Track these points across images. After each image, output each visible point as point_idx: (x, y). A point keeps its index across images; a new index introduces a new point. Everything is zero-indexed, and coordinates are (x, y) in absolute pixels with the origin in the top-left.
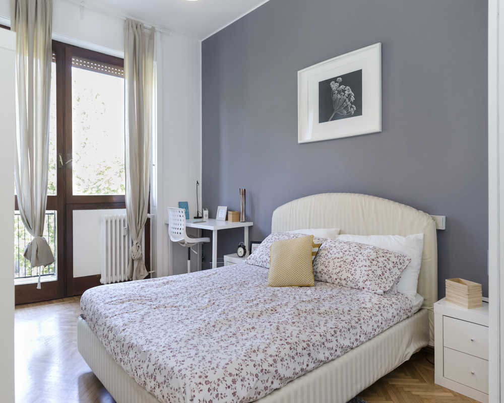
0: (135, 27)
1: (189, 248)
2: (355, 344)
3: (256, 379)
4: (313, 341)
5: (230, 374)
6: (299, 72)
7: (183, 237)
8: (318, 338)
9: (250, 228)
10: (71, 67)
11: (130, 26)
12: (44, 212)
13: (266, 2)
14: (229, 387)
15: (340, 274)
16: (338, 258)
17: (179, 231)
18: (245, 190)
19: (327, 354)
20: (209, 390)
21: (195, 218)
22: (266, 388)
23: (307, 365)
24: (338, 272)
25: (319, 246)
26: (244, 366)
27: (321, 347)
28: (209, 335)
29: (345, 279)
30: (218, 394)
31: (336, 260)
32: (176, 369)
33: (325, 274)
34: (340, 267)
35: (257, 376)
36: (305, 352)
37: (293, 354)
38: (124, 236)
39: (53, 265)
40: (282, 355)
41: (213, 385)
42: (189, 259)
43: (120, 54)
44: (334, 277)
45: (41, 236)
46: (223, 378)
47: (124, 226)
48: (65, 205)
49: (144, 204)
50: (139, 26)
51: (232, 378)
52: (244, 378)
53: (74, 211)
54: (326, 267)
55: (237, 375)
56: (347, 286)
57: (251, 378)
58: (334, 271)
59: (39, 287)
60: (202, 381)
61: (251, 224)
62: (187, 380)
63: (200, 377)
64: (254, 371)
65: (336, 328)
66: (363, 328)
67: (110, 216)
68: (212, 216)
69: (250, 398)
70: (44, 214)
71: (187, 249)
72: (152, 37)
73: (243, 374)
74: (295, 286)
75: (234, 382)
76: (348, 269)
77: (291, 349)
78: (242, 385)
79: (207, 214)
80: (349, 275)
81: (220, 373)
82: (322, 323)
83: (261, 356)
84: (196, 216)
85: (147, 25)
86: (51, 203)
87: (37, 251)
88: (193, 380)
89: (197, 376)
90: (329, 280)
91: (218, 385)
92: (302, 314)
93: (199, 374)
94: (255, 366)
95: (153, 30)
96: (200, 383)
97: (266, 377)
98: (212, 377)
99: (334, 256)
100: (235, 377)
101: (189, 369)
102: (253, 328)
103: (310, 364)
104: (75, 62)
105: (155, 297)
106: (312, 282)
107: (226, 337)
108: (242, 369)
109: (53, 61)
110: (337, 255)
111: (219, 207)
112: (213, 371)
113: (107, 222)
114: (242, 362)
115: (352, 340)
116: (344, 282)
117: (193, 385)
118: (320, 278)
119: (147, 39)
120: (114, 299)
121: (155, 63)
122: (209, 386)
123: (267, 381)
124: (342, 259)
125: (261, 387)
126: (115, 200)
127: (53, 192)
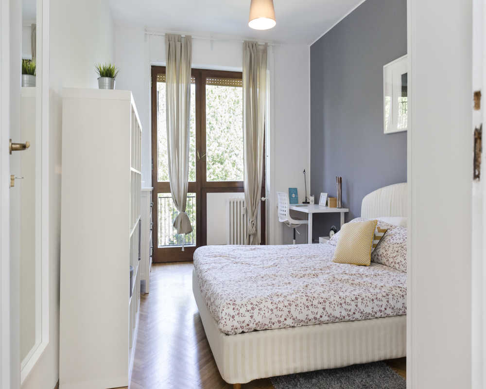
0: (251, 47)
1: (294, 229)
2: (379, 314)
3: (270, 312)
4: (331, 299)
5: (252, 304)
6: (384, 66)
7: (287, 218)
8: (337, 298)
9: (346, 214)
10: (205, 84)
11: (247, 46)
12: (186, 195)
13: (363, 2)
14: (248, 311)
15: (395, 258)
16: (398, 244)
17: (284, 213)
18: (341, 178)
19: (344, 313)
20: (234, 309)
21: (303, 203)
22: (279, 322)
23: (321, 317)
24: (395, 256)
25: (385, 231)
26: (263, 302)
27: (338, 306)
28: (256, 282)
29: (398, 263)
30: (239, 313)
31: (395, 246)
32: (220, 294)
33: (384, 257)
34: (397, 252)
35: (272, 310)
36: (319, 306)
37: (309, 304)
38: (243, 215)
39: (191, 233)
40: (298, 302)
41: (237, 307)
42: (295, 239)
43: (239, 69)
44: (391, 260)
45: (184, 212)
46: (246, 304)
47: (243, 207)
48: (202, 189)
49: (258, 187)
50: (254, 45)
51: (252, 306)
52: (261, 309)
53: (208, 194)
54: (386, 251)
55: (256, 305)
56: (399, 269)
57: (267, 310)
58: (392, 255)
59: (183, 250)
60: (231, 303)
61: (346, 210)
62: (223, 300)
63: (231, 300)
64: (271, 307)
65: (359, 295)
66: (390, 302)
67: (233, 197)
68: (316, 202)
69: (265, 324)
70: (186, 197)
71: (293, 229)
72: (265, 51)
73: (262, 306)
74: (355, 264)
75: (253, 309)
76: (403, 254)
77: (307, 300)
78: (259, 313)
79: (313, 200)
80: (403, 260)
81: (245, 301)
82: (349, 290)
83: (281, 299)
84: (304, 201)
85: (261, 43)
86: (191, 188)
87: (181, 222)
88: (226, 300)
89: (229, 300)
90: (387, 264)
91: (241, 308)
92: (336, 282)
93: (231, 299)
94: (272, 303)
95: (266, 46)
96: (229, 304)
97: (280, 313)
98: (238, 302)
99: (395, 241)
100: (255, 306)
101: (227, 295)
102: (289, 283)
103: (324, 316)
104: (209, 81)
105: (239, 256)
106: (369, 262)
107: (266, 285)
108: (261, 303)
109: (193, 83)
110: (399, 241)
111: (321, 193)
112: (241, 299)
113: (230, 203)
114: (263, 298)
115: (375, 310)
116: (397, 266)
117: (225, 304)
118: (381, 261)
119: (261, 54)
120: (211, 254)
121: (268, 72)
122: (234, 306)
123: (281, 316)
124: (400, 245)
125: (275, 320)
126: (237, 185)
127: (193, 179)
